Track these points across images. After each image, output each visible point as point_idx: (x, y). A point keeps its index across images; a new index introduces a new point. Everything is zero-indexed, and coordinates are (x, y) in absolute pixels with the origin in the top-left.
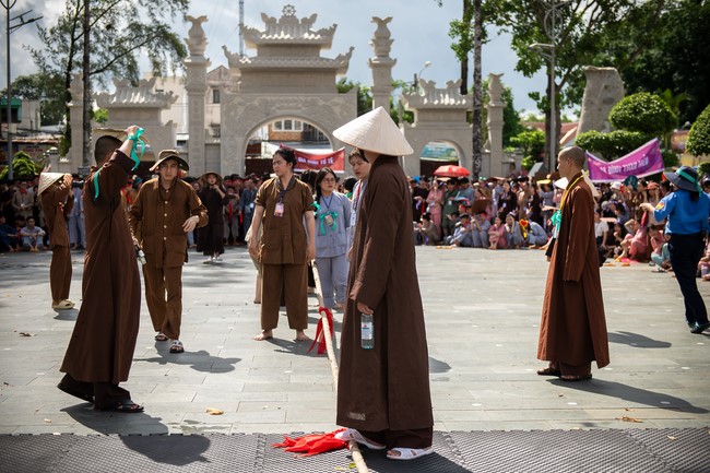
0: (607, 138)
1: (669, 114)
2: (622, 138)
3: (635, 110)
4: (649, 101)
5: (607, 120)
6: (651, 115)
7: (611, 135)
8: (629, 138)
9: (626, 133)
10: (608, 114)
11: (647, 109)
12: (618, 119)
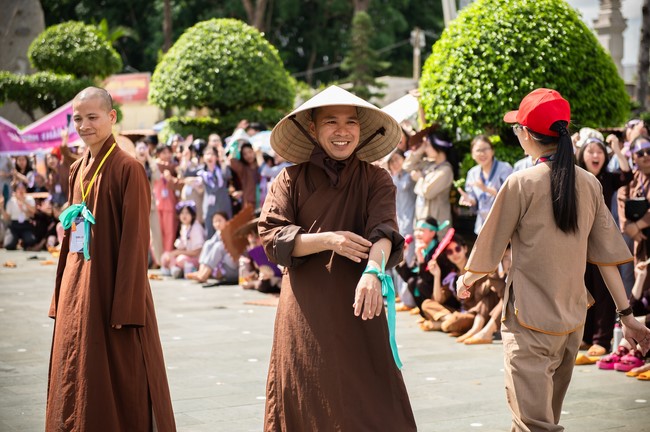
0: (27, 84)
1: (109, 54)
2: (48, 84)
3: (65, 46)
4: (83, 34)
5: (25, 59)
6: (86, 53)
7: (33, 79)
8: (57, 84)
9: (54, 77)
10: (26, 51)
11: (82, 44)
12: (42, 56)
